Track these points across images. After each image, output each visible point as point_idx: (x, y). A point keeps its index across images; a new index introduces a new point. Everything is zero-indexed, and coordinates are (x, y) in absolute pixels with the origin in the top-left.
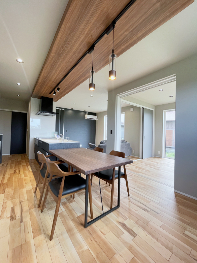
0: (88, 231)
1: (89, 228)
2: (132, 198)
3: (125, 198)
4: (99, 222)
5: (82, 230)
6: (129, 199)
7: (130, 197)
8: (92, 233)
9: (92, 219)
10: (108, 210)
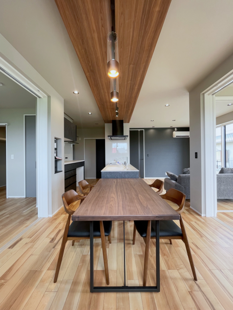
0: (91, 299)
1: (95, 295)
2: (199, 287)
3: (186, 280)
4: (112, 296)
5: (86, 292)
6: (191, 287)
7: (197, 284)
8: (92, 305)
9: (108, 286)
10: (138, 285)
